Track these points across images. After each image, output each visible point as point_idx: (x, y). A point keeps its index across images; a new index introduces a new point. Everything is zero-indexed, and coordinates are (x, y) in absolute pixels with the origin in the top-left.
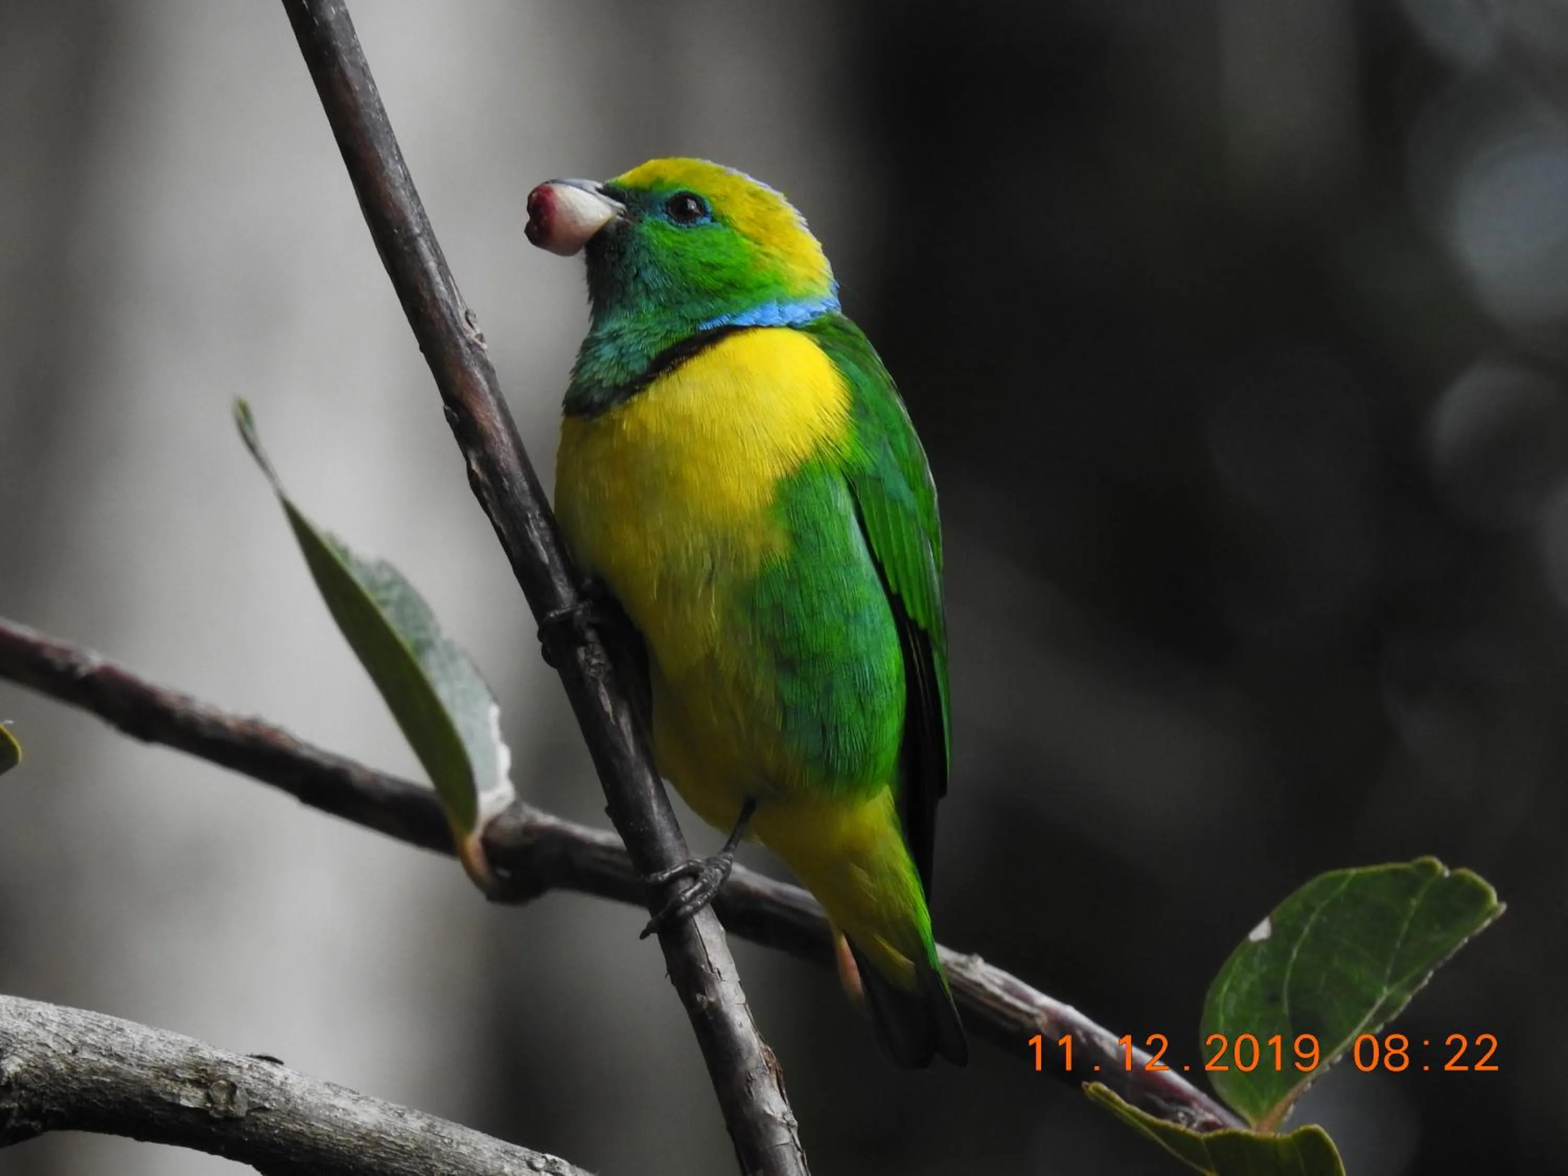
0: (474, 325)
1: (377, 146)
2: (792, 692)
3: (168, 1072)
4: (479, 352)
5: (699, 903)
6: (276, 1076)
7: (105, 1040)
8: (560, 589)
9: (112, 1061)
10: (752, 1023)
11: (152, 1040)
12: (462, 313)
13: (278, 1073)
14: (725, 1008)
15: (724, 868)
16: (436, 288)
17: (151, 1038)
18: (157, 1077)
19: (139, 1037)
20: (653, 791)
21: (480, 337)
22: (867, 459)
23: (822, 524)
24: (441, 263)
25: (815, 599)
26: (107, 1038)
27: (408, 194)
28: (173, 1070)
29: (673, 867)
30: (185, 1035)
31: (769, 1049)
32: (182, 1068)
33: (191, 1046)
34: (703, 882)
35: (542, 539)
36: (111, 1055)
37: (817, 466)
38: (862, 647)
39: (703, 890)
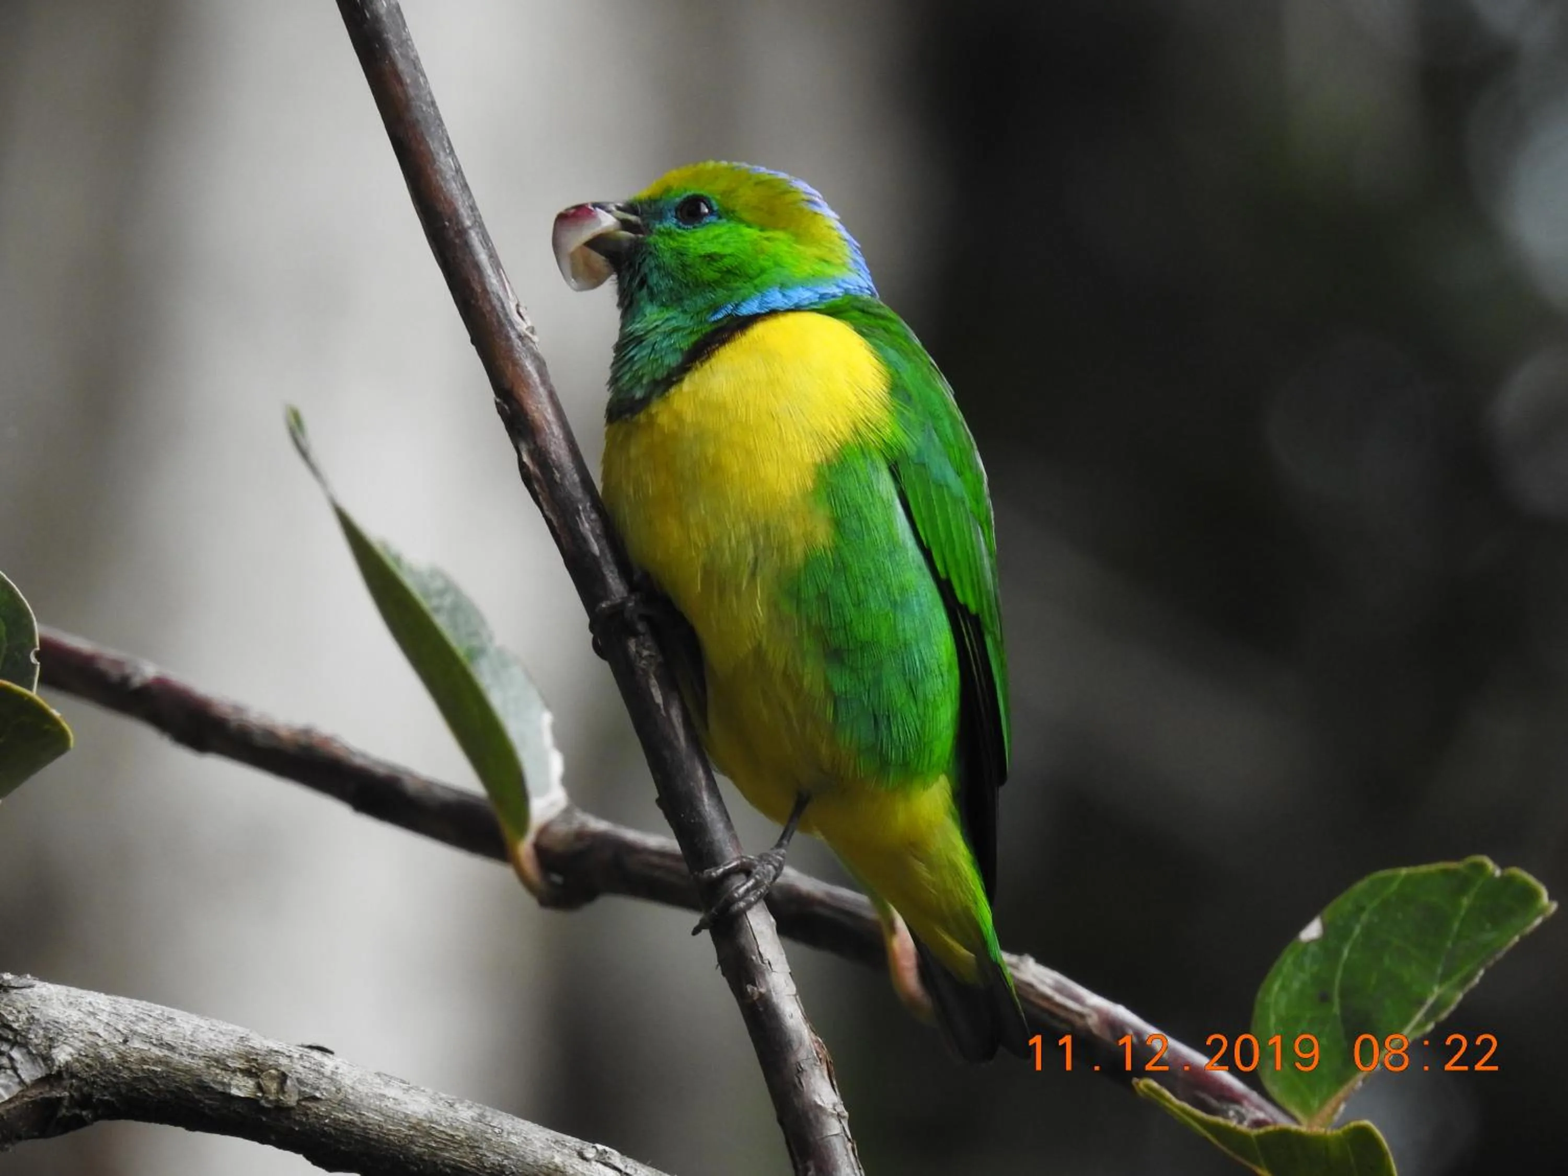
0: (525, 317)
1: (428, 139)
2: (842, 682)
3: (219, 1062)
4: (531, 344)
5: (753, 899)
6: (326, 1065)
7: (156, 1029)
8: (610, 580)
9: (163, 1050)
10: (803, 1014)
11: (202, 1030)
12: (513, 306)
13: (329, 1063)
14: (775, 999)
15: (777, 865)
16: (487, 280)
17: (202, 1027)
18: (208, 1067)
19: (190, 1026)
20: (703, 783)
21: (531, 329)
22: (909, 442)
23: (865, 510)
24: (493, 256)
25: (861, 587)
26: (158, 1028)
27: (460, 187)
28: (224, 1059)
29: (725, 863)
30: (236, 1025)
31: (820, 1039)
32: (233, 1058)
33: (242, 1035)
34: (756, 879)
35: (593, 531)
36: (162, 1044)
37: (857, 447)
38: (910, 634)
39: (756, 886)
